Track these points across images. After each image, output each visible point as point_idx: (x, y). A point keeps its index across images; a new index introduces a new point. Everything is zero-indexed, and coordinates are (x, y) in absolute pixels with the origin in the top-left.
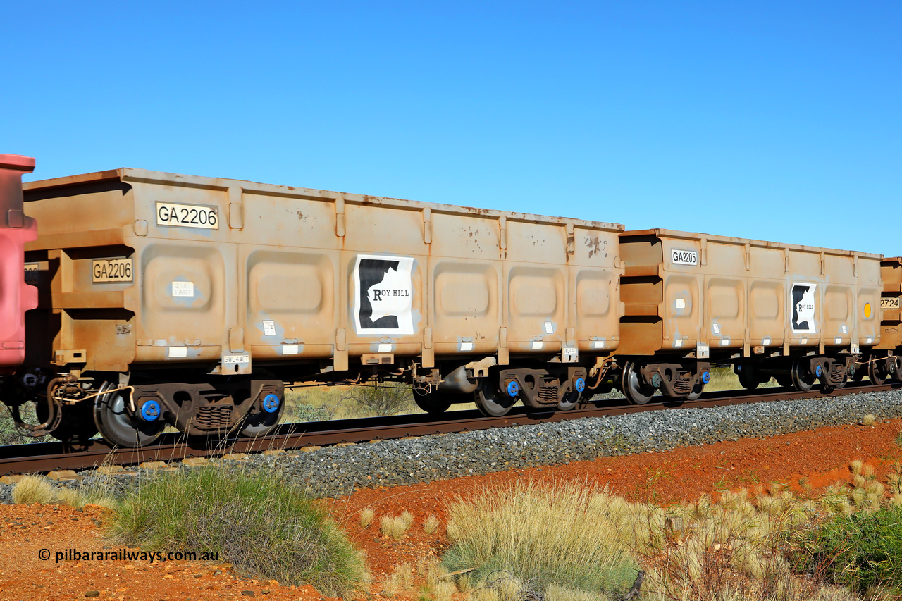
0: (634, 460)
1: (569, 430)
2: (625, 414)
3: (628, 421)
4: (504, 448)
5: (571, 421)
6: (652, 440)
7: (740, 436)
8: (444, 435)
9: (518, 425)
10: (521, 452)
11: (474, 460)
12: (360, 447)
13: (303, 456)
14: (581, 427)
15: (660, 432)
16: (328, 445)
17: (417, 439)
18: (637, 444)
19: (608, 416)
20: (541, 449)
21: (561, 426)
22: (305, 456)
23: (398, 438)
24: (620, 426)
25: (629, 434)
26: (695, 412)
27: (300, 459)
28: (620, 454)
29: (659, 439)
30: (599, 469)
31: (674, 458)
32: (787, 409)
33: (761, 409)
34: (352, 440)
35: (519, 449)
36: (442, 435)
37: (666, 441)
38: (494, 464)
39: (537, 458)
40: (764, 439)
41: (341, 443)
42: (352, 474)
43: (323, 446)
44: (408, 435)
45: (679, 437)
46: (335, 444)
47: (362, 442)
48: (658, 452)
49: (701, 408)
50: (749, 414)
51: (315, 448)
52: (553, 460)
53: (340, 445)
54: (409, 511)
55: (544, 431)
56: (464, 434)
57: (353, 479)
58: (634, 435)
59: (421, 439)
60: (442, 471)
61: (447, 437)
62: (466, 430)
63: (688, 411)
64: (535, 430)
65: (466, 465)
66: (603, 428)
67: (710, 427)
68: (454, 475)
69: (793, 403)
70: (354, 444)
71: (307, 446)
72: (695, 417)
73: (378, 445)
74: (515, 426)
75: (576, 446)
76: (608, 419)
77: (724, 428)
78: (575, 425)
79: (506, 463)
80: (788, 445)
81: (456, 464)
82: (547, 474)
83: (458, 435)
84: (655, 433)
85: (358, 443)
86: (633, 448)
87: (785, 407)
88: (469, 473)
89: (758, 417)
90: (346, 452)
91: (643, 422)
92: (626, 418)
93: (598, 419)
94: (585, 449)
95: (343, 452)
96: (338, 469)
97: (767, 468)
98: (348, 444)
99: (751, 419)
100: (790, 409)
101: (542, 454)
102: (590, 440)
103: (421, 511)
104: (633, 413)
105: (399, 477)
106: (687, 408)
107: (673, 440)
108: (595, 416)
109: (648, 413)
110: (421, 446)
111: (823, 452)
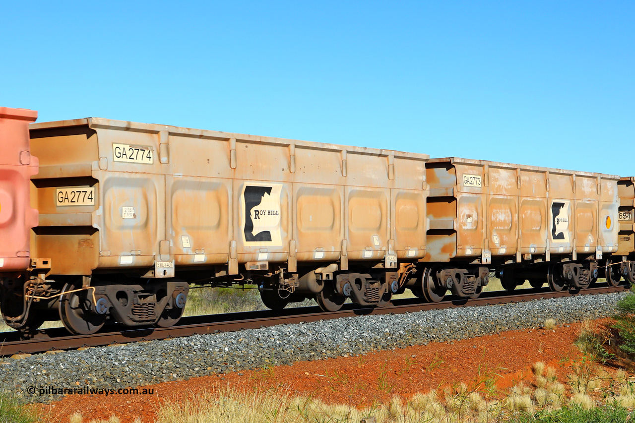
0: (330, 364)
1: (269, 336)
2: (321, 321)
3: (324, 327)
4: (206, 353)
5: (270, 327)
6: (347, 345)
7: (429, 340)
8: (150, 342)
9: (219, 332)
10: (222, 357)
11: (178, 366)
12: (69, 354)
13: (14, 363)
14: (279, 333)
15: (355, 337)
16: (37, 353)
17: (123, 346)
18: (333, 349)
19: (305, 322)
20: (242, 354)
21: (260, 332)
22: (16, 363)
23: (105, 345)
24: (316, 332)
25: (325, 339)
26: (388, 318)
27: (11, 366)
28: (316, 358)
29: (354, 344)
30: (297, 373)
31: (368, 362)
32: (473, 314)
33: (449, 315)
34: (61, 348)
35: (221, 355)
36: (147, 342)
37: (360, 346)
38: (197, 369)
39: (238, 363)
40: (452, 343)
41: (51, 350)
42: (62, 380)
43: (33, 354)
44: (115, 343)
45: (372, 342)
46: (45, 352)
47: (71, 349)
48: (352, 357)
49: (392, 314)
50: (438, 320)
51: (25, 355)
52: (253, 365)
53: (49, 352)
54: (117, 415)
55: (245, 337)
56: (168, 341)
57: (62, 385)
58: (330, 340)
59: (127, 346)
60: (148, 376)
61: (152, 344)
62: (170, 337)
63: (381, 317)
64: (236, 337)
65: (171, 370)
66: (301, 334)
67: (401, 332)
68: (159, 380)
69: (479, 309)
70: (63, 351)
71: (17, 354)
72: (387, 323)
73: (86, 352)
74: (217, 333)
75: (274, 351)
76: (305, 326)
77: (415, 333)
78: (274, 332)
79: (209, 368)
80: (474, 348)
81: (161, 369)
82: (247, 378)
83: (162, 342)
84: (350, 338)
85: (67, 350)
86: (329, 353)
87: (471, 312)
88: (173, 378)
89: (446, 322)
90: (55, 359)
91: (338, 328)
92: (322, 324)
93: (296, 326)
94: (283, 354)
95: (53, 359)
96: (48, 375)
97: (455, 370)
98: (58, 352)
99: (439, 324)
100: (476, 314)
101: (243, 359)
102: (288, 346)
103: (127, 415)
104: (329, 319)
105: (106, 382)
106: (380, 314)
107: (367, 344)
108: (293, 323)
109: (343, 319)
110: (128, 353)
111: (507, 355)
